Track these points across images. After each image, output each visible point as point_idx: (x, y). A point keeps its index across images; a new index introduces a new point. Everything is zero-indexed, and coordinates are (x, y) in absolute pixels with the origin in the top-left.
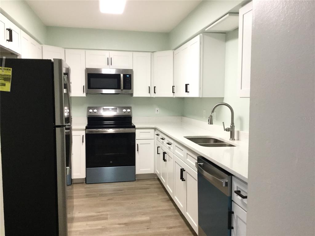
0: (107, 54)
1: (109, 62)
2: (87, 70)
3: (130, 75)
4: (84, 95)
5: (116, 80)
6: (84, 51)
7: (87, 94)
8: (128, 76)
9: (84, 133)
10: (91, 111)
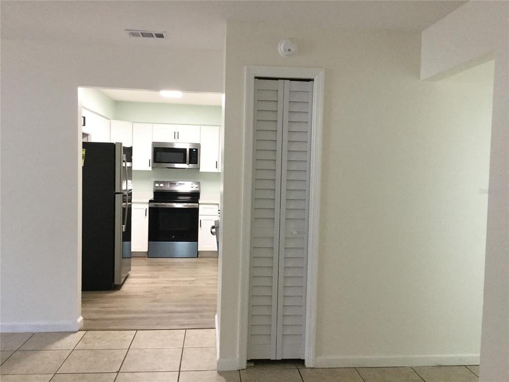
0: (174, 128)
1: (176, 135)
2: (154, 143)
3: (197, 150)
4: (150, 169)
5: (182, 154)
6: (151, 125)
7: (153, 167)
8: (194, 150)
9: (147, 206)
10: (157, 185)
